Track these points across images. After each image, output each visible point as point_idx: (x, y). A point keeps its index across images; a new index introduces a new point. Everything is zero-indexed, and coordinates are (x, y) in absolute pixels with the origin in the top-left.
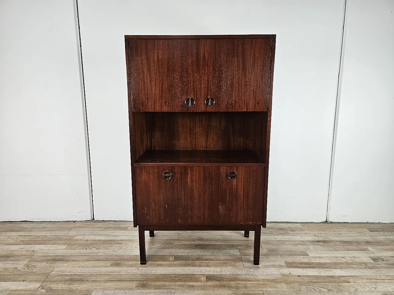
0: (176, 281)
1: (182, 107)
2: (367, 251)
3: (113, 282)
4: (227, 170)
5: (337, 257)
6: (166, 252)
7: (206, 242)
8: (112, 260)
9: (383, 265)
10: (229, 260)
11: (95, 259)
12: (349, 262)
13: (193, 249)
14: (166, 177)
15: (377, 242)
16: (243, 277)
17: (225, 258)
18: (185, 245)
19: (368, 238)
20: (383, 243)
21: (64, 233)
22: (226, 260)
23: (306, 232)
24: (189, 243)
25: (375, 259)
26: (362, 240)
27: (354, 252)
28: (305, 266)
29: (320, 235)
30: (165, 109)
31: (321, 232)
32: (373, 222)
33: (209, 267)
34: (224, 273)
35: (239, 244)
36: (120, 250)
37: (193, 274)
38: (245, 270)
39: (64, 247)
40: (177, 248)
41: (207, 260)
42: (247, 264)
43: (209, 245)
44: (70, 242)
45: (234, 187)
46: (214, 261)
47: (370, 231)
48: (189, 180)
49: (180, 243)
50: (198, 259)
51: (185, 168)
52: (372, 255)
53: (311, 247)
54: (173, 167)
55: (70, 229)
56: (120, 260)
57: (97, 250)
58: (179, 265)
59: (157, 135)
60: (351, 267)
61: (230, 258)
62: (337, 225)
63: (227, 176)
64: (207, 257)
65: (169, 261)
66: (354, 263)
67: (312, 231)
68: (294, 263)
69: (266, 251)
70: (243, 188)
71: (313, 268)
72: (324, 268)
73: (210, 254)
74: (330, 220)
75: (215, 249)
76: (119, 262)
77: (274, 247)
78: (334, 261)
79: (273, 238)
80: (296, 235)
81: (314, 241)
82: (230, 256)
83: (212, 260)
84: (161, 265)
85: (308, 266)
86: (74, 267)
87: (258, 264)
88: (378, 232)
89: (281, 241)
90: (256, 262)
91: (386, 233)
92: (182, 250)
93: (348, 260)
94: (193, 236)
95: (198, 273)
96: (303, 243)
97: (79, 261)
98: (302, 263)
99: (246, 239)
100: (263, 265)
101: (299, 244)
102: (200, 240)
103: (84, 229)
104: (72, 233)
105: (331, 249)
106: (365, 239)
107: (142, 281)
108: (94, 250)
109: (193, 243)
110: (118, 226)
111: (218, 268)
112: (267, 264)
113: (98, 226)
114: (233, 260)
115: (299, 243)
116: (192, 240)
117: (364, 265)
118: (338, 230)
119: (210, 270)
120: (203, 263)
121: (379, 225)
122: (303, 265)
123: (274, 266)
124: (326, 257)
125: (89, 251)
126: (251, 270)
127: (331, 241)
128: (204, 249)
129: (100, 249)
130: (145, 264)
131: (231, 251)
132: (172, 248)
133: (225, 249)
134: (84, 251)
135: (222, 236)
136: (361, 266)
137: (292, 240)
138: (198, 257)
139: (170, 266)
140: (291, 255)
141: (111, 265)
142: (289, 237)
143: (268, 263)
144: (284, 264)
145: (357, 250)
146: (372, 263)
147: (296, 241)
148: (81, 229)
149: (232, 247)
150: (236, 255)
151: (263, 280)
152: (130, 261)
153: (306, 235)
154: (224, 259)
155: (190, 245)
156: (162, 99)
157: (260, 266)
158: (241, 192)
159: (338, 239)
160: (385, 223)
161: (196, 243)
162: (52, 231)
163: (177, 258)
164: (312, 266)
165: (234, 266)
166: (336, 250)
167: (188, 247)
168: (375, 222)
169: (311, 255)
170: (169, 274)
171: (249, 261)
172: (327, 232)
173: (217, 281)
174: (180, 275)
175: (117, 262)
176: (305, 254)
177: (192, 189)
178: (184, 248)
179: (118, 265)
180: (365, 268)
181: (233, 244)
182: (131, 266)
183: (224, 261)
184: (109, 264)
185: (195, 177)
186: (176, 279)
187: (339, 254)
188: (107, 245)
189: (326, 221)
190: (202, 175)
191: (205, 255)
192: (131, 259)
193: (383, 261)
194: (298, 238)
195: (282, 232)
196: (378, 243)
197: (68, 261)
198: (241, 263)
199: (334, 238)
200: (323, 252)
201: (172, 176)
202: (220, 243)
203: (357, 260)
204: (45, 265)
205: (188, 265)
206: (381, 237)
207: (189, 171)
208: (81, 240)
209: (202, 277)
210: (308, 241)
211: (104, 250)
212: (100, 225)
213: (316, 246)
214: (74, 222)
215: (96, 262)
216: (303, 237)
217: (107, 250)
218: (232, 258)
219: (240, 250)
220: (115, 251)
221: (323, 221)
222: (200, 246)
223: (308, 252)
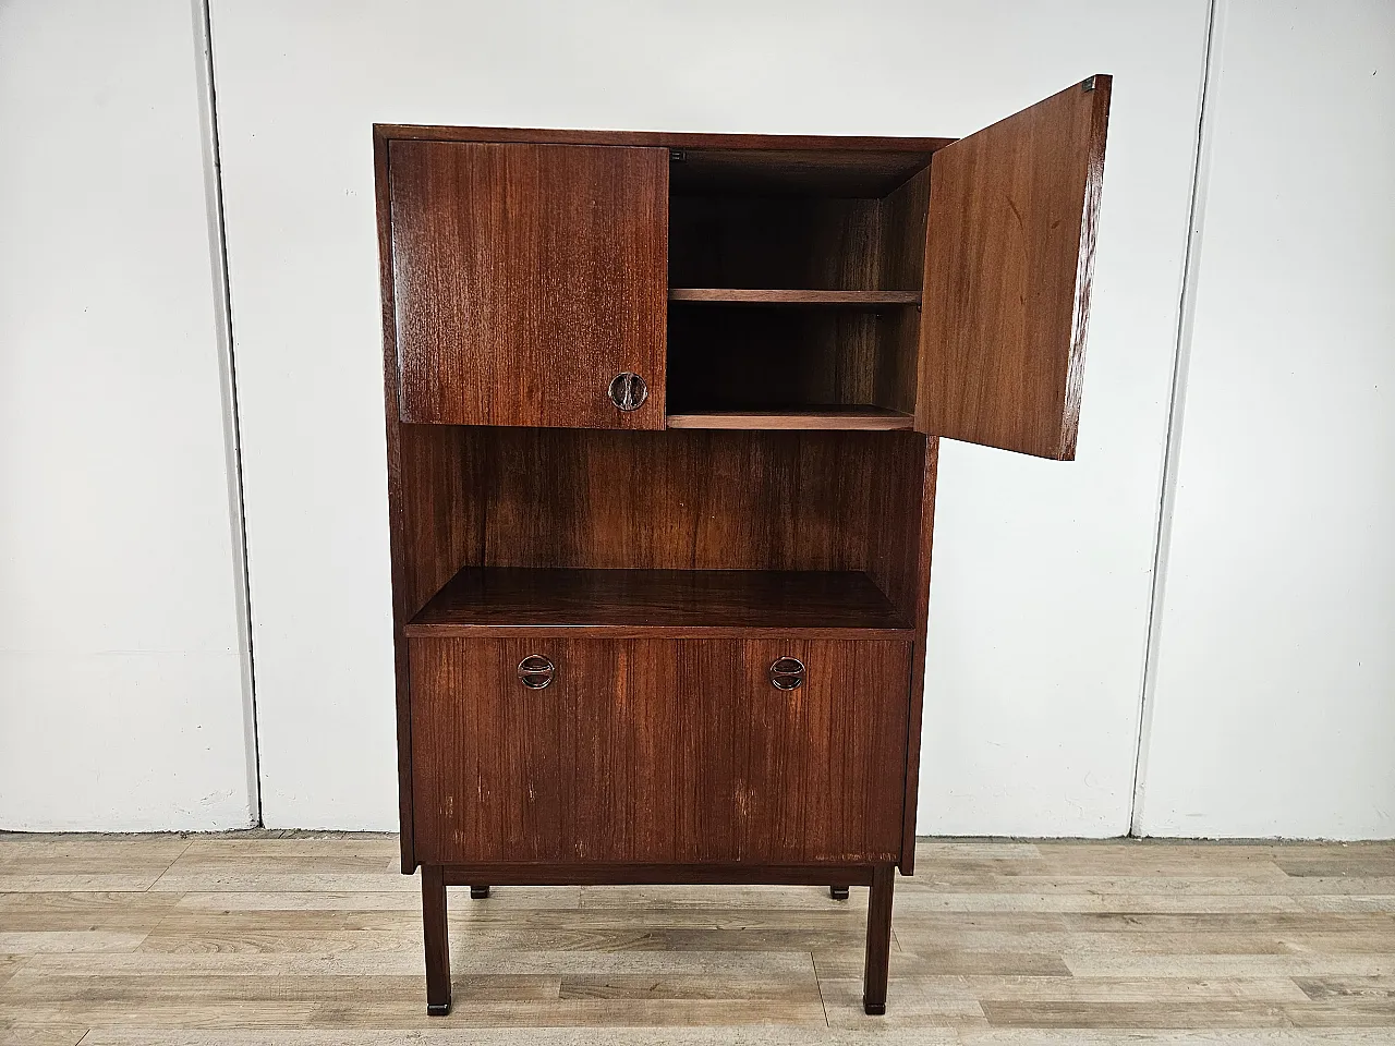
1: (595, 409)
2: (1282, 956)
4: (767, 653)
5: (1173, 981)
6: (532, 962)
7: (685, 918)
8: (319, 998)
9: (1344, 1013)
10: (771, 995)
11: (249, 994)
12: (1218, 999)
13: (632, 948)
14: (530, 680)
15: (1314, 916)
17: (754, 988)
18: (604, 932)
19: (1281, 902)
20: (1339, 920)
21: (138, 881)
22: (759, 993)
23: (1058, 878)
24: (621, 924)
25: (1314, 989)
26: (1262, 910)
27: (1233, 958)
28: (1058, 1016)
29: (1110, 891)
30: (530, 418)
31: (1114, 879)
32: (1300, 837)
33: (693, 1025)
35: (810, 926)
36: (353, 953)
38: (833, 1038)
39: (135, 940)
40: (572, 944)
41: (685, 995)
42: (839, 1012)
43: (698, 931)
44: (159, 921)
45: (795, 720)
46: (715, 1001)
47: (1290, 875)
48: (621, 691)
49: (587, 926)
50: (653, 990)
51: (608, 644)
52: (1301, 972)
53: (1080, 939)
54: (559, 642)
55: (165, 867)
56: (351, 997)
57: (263, 954)
58: (579, 1019)
59: (506, 511)
60: (1229, 1022)
61: (774, 985)
62: (1172, 849)
63: (768, 676)
64: (689, 983)
65: (540, 998)
66: (1238, 1002)
67: (1078, 874)
68: (1015, 1005)
69: (909, 955)
70: (827, 723)
71: (1086, 1025)
72: (1126, 1025)
73: (698, 968)
74: (1144, 831)
75: (718, 949)
76: (344, 1005)
77: (941, 940)
78: (1166, 994)
79: (937, 903)
80: (1020, 889)
81: (1090, 914)
82: (775, 976)
83: (706, 997)
84: (508, 1018)
85: (1070, 1017)
86: (168, 1027)
87: (881, 1011)
88: (1318, 879)
89: (968, 913)
90: (875, 1003)
91: (1347, 883)
92: (592, 956)
93: (1214, 990)
94: (637, 896)
96: (1047, 922)
97: (189, 1000)
98: (1044, 1007)
99: (836, 905)
100: (900, 1014)
101: (1033, 928)
102: (663, 911)
103: (219, 866)
104: (169, 883)
105: (1153, 947)
106: (1274, 908)
108: (250, 955)
109: (634, 922)
110: (352, 853)
111: (730, 1030)
112: (915, 1010)
114: (790, 996)
115: (1036, 921)
116: (632, 913)
117: (1276, 1010)
118: (1174, 869)
119: (696, 1037)
120: (671, 1006)
121: (1319, 849)
122: (1050, 1016)
123: (942, 1020)
124: (1137, 980)
125: (229, 958)
126: (855, 1037)
127: (1148, 915)
128: (677, 949)
129: (273, 951)
130: (445, 1013)
131: (779, 955)
132: (553, 945)
133: (756, 948)
134: (209, 959)
135: (747, 893)
136: (1263, 1018)
137: (1007, 910)
138: (653, 982)
139: (544, 1020)
140: (1006, 972)
141: (312, 1020)
142: (996, 897)
143: (918, 1007)
144: (979, 1012)
145: (1245, 952)
146: (1302, 1003)
147: (1023, 914)
148: (208, 866)
149: (785, 938)
150: (794, 975)
152: (389, 1000)
153: (1058, 889)
154: (752, 992)
155: (625, 931)
156: (518, 376)
157: (889, 1021)
158: (820, 739)
159: (1175, 905)
160: (1341, 843)
161: (650, 922)
162: (95, 873)
163: (573, 987)
164: (1082, 1016)
165: (788, 1018)
166: (1168, 952)
167: (615, 941)
168: (1305, 838)
169: (1077, 972)
171: (848, 1000)
172: (1134, 879)
175: (335, 1005)
176: (1053, 968)
177: (632, 727)
178: (600, 946)
179: (339, 1018)
180: (1280, 1024)
181: (786, 926)
182: (389, 1023)
183: (754, 998)
184: (306, 1014)
185: (642, 680)
187: (1178, 968)
188: (304, 934)
189: (1130, 835)
190: (671, 671)
191: (681, 977)
192: (392, 991)
193: (1342, 997)
194: (1030, 901)
195: (969, 878)
196: (1321, 921)
197: (141, 1000)
198: (817, 1008)
199: (1160, 904)
200: (1120, 960)
201: (555, 674)
202: (738, 925)
203: (1247, 992)
204: (52, 1019)
205: (616, 1018)
206: (1327, 896)
207: (622, 659)
208: (203, 911)
210: (1065, 914)
211: (291, 956)
212: (283, 848)
213: (1096, 936)
214: (184, 835)
215: (253, 1007)
216: (1048, 899)
217: (299, 955)
218: (785, 988)
219: (813, 952)
220: (331, 958)
221: (1120, 835)
222: (664, 935)
223: (1066, 961)
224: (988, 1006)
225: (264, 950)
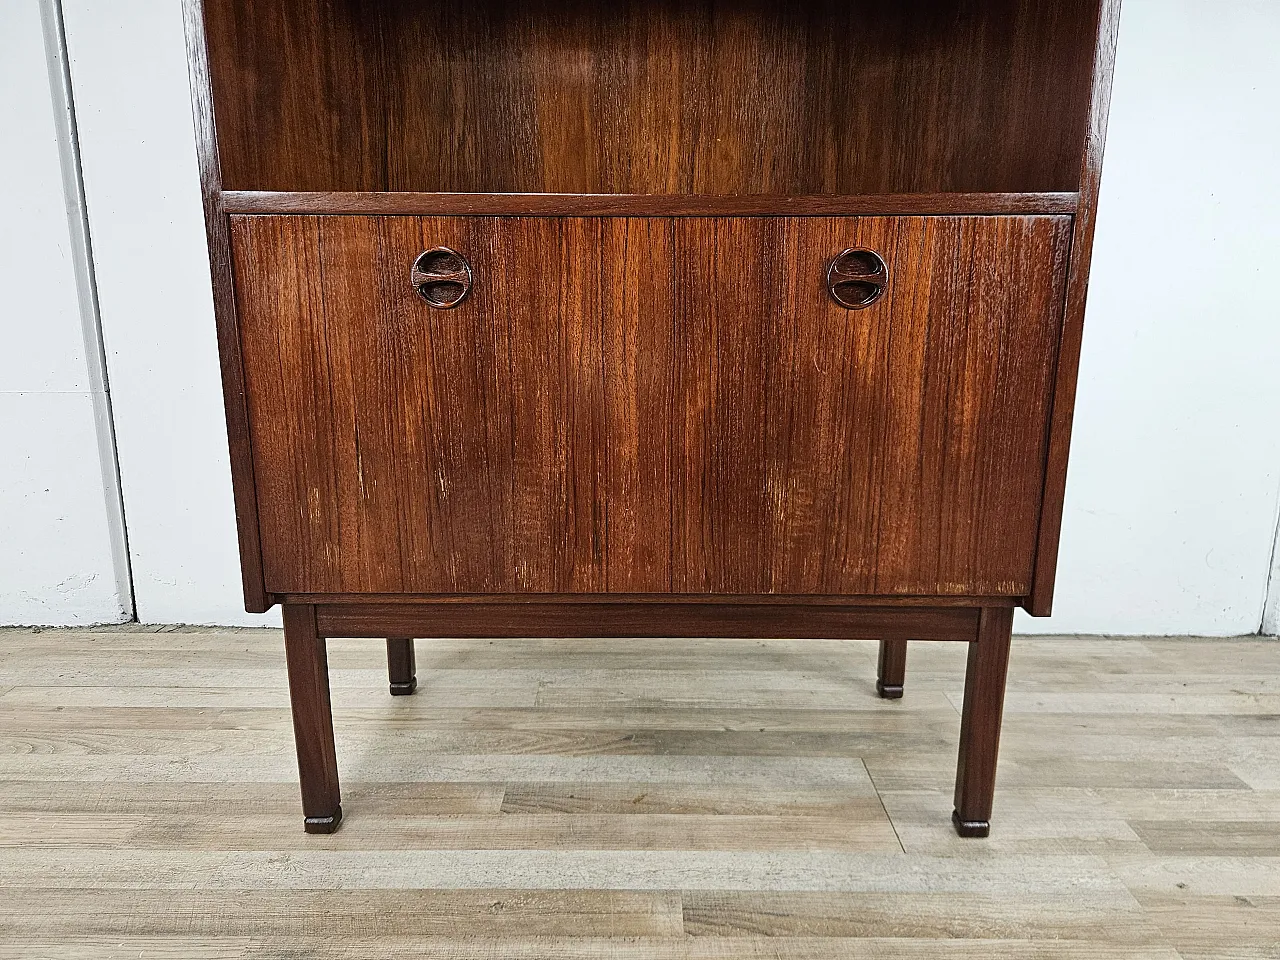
0: (496, 933)
3: (108, 938)
4: (824, 244)
6: (466, 767)
7: (679, 719)
8: (152, 809)
10: (809, 810)
11: (55, 804)
13: (611, 752)
14: (432, 290)
16: (908, 908)
17: (785, 800)
18: (569, 733)
22: (794, 808)
23: (1184, 676)
24: (592, 724)
28: (1252, 841)
29: (1262, 690)
31: (1261, 678)
33: (699, 848)
34: (793, 885)
35: (857, 728)
36: (217, 757)
37: (606, 892)
38: (916, 868)
40: (524, 746)
41: (685, 809)
42: (918, 835)
43: (700, 732)
46: (730, 817)
49: (543, 726)
50: (638, 804)
53: (1244, 745)
56: (199, 810)
57: (91, 757)
58: (529, 840)
61: (816, 798)
63: (825, 282)
64: (690, 795)
65: (471, 812)
67: (1212, 672)
68: (1182, 827)
73: (702, 776)
75: (729, 754)
76: (187, 819)
82: (815, 787)
83: (715, 811)
84: (423, 838)
87: (986, 833)
89: (1075, 715)
90: (973, 819)
92: (552, 760)
94: (613, 694)
95: (636, 885)
96: (1187, 725)
98: (1228, 829)
99: (887, 705)
100: (1011, 836)
101: (1173, 732)
102: (649, 710)
103: (66, 660)
107: (287, 931)
108: (73, 757)
109: (611, 722)
110: (244, 647)
111: (755, 856)
112: (1033, 832)
113: (143, 646)
115: (1172, 724)
116: (607, 712)
119: (705, 865)
120: (666, 824)
123: (1077, 845)
125: (42, 760)
126: (948, 867)
128: (671, 753)
129: (106, 752)
130: (330, 830)
131: (818, 762)
132: (497, 747)
133: (781, 753)
135: (763, 691)
138: (637, 793)
139: (476, 841)
140: (1152, 784)
141: (134, 838)
142: (1105, 696)
143: (1034, 828)
144: (1130, 835)
148: (53, 660)
149: (821, 741)
150: (840, 785)
151: (1032, 925)
152: (252, 813)
153: (1187, 690)
154: (784, 806)
155: (597, 732)
157: (996, 846)
158: (907, 392)
161: (632, 723)
163: (519, 799)
165: (843, 841)
167: (583, 743)
169: (1256, 784)
170: (461, 893)
171: (930, 818)
173: (753, 931)
174: (527, 897)
175: (174, 819)
178: (563, 749)
179: (175, 836)
181: (823, 728)
182: (247, 843)
183: (787, 813)
184: (128, 828)
186: (501, 918)
188: (157, 733)
189: (1260, 633)
191: (678, 786)
192: (257, 804)
194: (1156, 702)
195: (1063, 676)
198: (883, 828)
202: (755, 726)
205: (584, 838)
208: (31, 707)
209: (660, 908)
210: (1212, 716)
211: (128, 759)
213: (1265, 740)
214: (38, 630)
215: (55, 820)
216: (1180, 700)
217: (140, 758)
218: (831, 802)
219: (865, 759)
220: (184, 761)
221: (1249, 632)
222: (652, 737)
223: (1236, 771)
224: (1141, 827)
225: (94, 751)
